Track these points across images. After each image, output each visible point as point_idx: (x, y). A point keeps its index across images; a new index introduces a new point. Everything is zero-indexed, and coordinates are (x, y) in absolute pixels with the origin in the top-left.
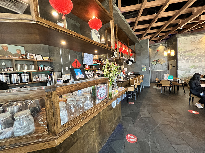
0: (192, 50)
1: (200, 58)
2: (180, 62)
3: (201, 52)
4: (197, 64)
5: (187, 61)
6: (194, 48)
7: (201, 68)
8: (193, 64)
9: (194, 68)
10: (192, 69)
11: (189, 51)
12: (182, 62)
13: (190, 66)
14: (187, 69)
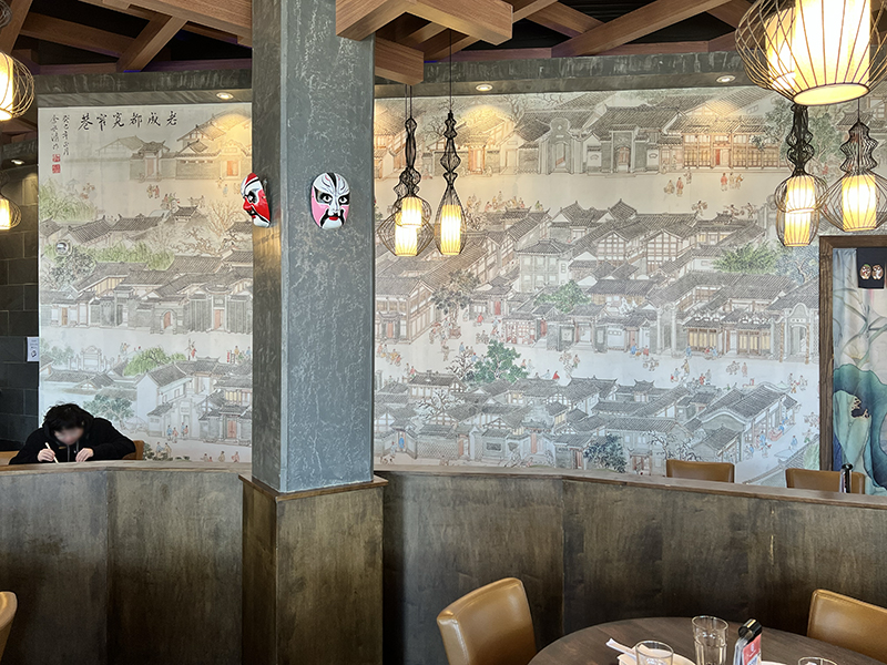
0: (140, 224)
1: (194, 289)
2: (56, 313)
3: (203, 244)
4: (176, 345)
5: (107, 311)
6: (151, 208)
7: (207, 380)
8: (151, 342)
9: (154, 376)
10: (139, 379)
11: (125, 225)
12: (72, 315)
13: (132, 354)
14: (106, 380)
